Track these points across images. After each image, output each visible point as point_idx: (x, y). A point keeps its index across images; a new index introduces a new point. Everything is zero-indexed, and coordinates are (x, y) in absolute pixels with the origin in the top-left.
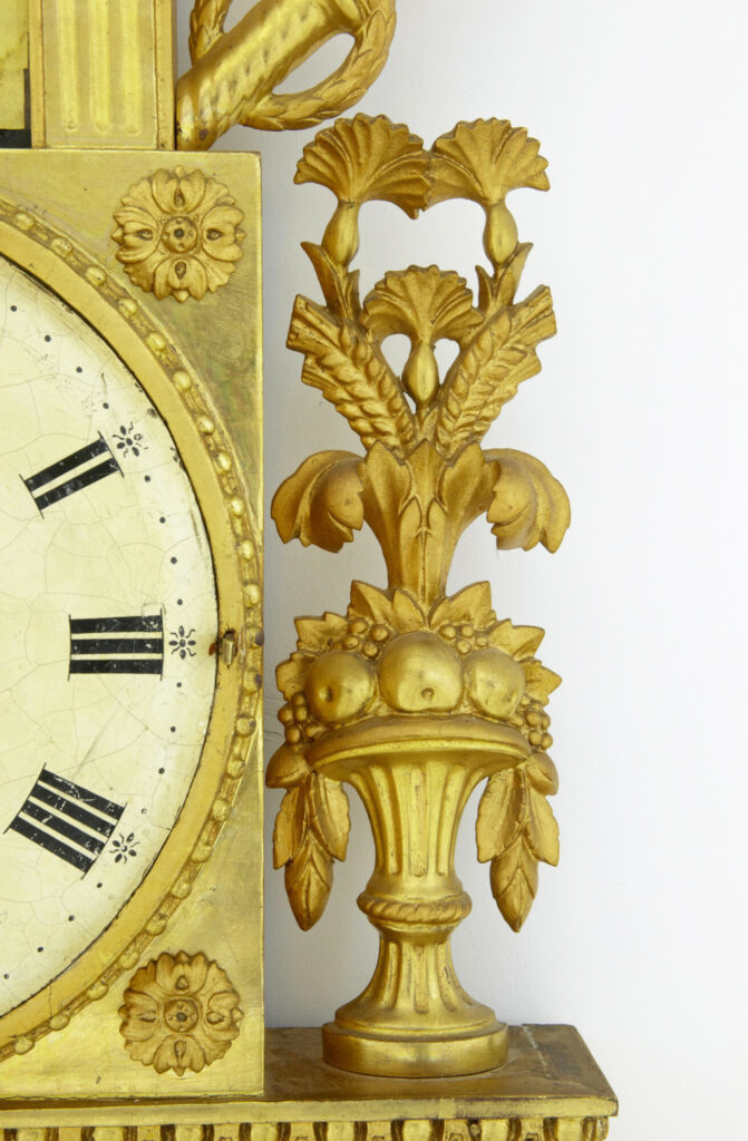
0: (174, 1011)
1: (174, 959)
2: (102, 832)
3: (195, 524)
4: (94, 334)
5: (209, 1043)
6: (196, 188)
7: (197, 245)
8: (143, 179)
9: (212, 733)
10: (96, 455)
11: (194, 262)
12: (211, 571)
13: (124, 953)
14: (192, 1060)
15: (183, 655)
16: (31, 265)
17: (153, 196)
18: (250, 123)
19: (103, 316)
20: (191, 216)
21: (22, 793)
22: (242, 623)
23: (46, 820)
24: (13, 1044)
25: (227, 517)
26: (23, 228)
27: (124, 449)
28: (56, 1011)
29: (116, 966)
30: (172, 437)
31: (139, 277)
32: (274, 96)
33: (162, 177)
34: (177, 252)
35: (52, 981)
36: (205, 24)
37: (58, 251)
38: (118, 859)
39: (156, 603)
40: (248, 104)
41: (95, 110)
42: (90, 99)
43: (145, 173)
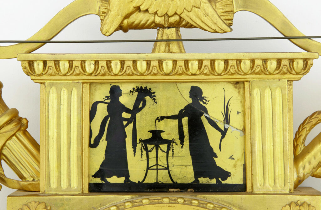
8: (286, 205)
18: (314, 176)
33: (293, 205)
36: (299, 143)
40: (314, 170)
41: (269, 179)
42: (267, 176)
43: (288, 203)
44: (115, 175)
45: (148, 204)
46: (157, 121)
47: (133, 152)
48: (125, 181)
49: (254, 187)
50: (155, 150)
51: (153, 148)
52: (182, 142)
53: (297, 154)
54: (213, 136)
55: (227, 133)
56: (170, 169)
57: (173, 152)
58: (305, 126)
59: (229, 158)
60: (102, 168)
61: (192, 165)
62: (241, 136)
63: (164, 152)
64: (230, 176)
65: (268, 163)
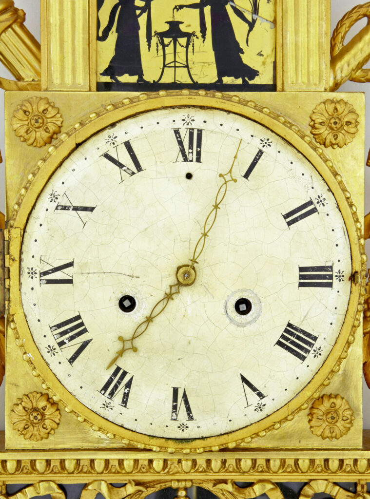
0: (330, 415)
1: (330, 396)
2: (310, 346)
3: (344, 232)
4: (307, 161)
5: (342, 428)
6: (342, 106)
7: (342, 127)
8: (321, 103)
9: (349, 310)
10: (309, 206)
11: (341, 134)
12: (349, 249)
13: (315, 392)
14: (336, 434)
15: (340, 281)
16: (285, 136)
17: (326, 109)
18: (352, 80)
19: (311, 154)
20: (340, 117)
21: (281, 331)
22: (360, 269)
23: (289, 341)
24: (274, 425)
25: (355, 229)
26: (282, 122)
27: (319, 204)
28: (290, 413)
29: (311, 397)
30: (336, 199)
31: (319, 139)
32: (363, 70)
33: (329, 102)
34: (334, 130)
35: (289, 402)
36: (337, 42)
37: (294, 130)
38: (315, 356)
39: (330, 261)
40: (353, 73)
41: (302, 77)
42: (300, 73)
43: (322, 101)
44: (127, 73)
45: (166, 96)
46: (175, 10)
47: (148, 47)
48: (138, 81)
49: (285, 85)
50: (172, 43)
51: (171, 41)
52: (204, 36)
53: (335, 55)
54: (239, 28)
55: (255, 25)
56: (190, 66)
57: (193, 46)
58: (344, 22)
59: (257, 55)
60: (112, 65)
61: (215, 62)
62: (272, 29)
63: (183, 46)
64: (258, 75)
65: (301, 57)
